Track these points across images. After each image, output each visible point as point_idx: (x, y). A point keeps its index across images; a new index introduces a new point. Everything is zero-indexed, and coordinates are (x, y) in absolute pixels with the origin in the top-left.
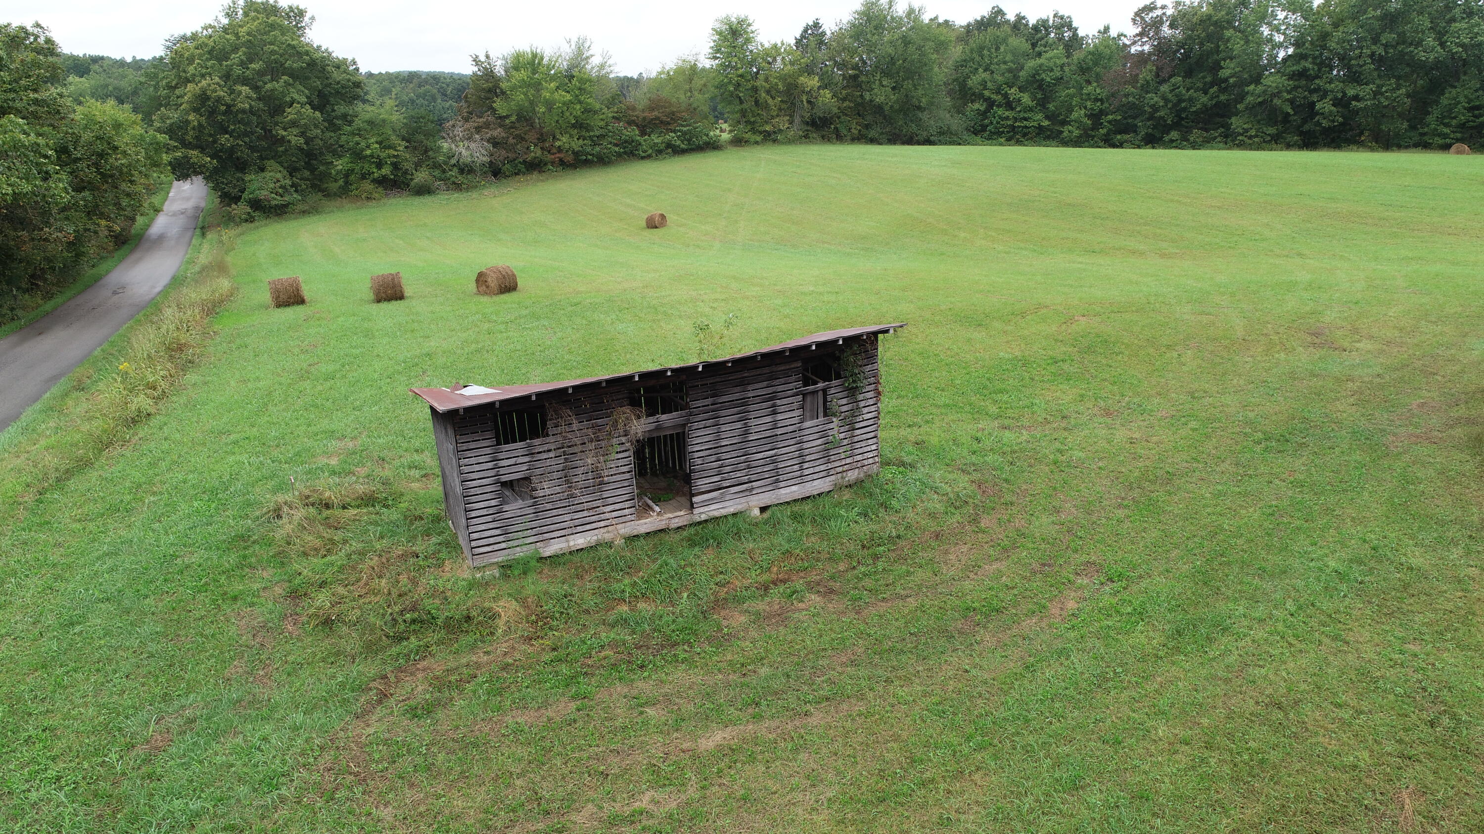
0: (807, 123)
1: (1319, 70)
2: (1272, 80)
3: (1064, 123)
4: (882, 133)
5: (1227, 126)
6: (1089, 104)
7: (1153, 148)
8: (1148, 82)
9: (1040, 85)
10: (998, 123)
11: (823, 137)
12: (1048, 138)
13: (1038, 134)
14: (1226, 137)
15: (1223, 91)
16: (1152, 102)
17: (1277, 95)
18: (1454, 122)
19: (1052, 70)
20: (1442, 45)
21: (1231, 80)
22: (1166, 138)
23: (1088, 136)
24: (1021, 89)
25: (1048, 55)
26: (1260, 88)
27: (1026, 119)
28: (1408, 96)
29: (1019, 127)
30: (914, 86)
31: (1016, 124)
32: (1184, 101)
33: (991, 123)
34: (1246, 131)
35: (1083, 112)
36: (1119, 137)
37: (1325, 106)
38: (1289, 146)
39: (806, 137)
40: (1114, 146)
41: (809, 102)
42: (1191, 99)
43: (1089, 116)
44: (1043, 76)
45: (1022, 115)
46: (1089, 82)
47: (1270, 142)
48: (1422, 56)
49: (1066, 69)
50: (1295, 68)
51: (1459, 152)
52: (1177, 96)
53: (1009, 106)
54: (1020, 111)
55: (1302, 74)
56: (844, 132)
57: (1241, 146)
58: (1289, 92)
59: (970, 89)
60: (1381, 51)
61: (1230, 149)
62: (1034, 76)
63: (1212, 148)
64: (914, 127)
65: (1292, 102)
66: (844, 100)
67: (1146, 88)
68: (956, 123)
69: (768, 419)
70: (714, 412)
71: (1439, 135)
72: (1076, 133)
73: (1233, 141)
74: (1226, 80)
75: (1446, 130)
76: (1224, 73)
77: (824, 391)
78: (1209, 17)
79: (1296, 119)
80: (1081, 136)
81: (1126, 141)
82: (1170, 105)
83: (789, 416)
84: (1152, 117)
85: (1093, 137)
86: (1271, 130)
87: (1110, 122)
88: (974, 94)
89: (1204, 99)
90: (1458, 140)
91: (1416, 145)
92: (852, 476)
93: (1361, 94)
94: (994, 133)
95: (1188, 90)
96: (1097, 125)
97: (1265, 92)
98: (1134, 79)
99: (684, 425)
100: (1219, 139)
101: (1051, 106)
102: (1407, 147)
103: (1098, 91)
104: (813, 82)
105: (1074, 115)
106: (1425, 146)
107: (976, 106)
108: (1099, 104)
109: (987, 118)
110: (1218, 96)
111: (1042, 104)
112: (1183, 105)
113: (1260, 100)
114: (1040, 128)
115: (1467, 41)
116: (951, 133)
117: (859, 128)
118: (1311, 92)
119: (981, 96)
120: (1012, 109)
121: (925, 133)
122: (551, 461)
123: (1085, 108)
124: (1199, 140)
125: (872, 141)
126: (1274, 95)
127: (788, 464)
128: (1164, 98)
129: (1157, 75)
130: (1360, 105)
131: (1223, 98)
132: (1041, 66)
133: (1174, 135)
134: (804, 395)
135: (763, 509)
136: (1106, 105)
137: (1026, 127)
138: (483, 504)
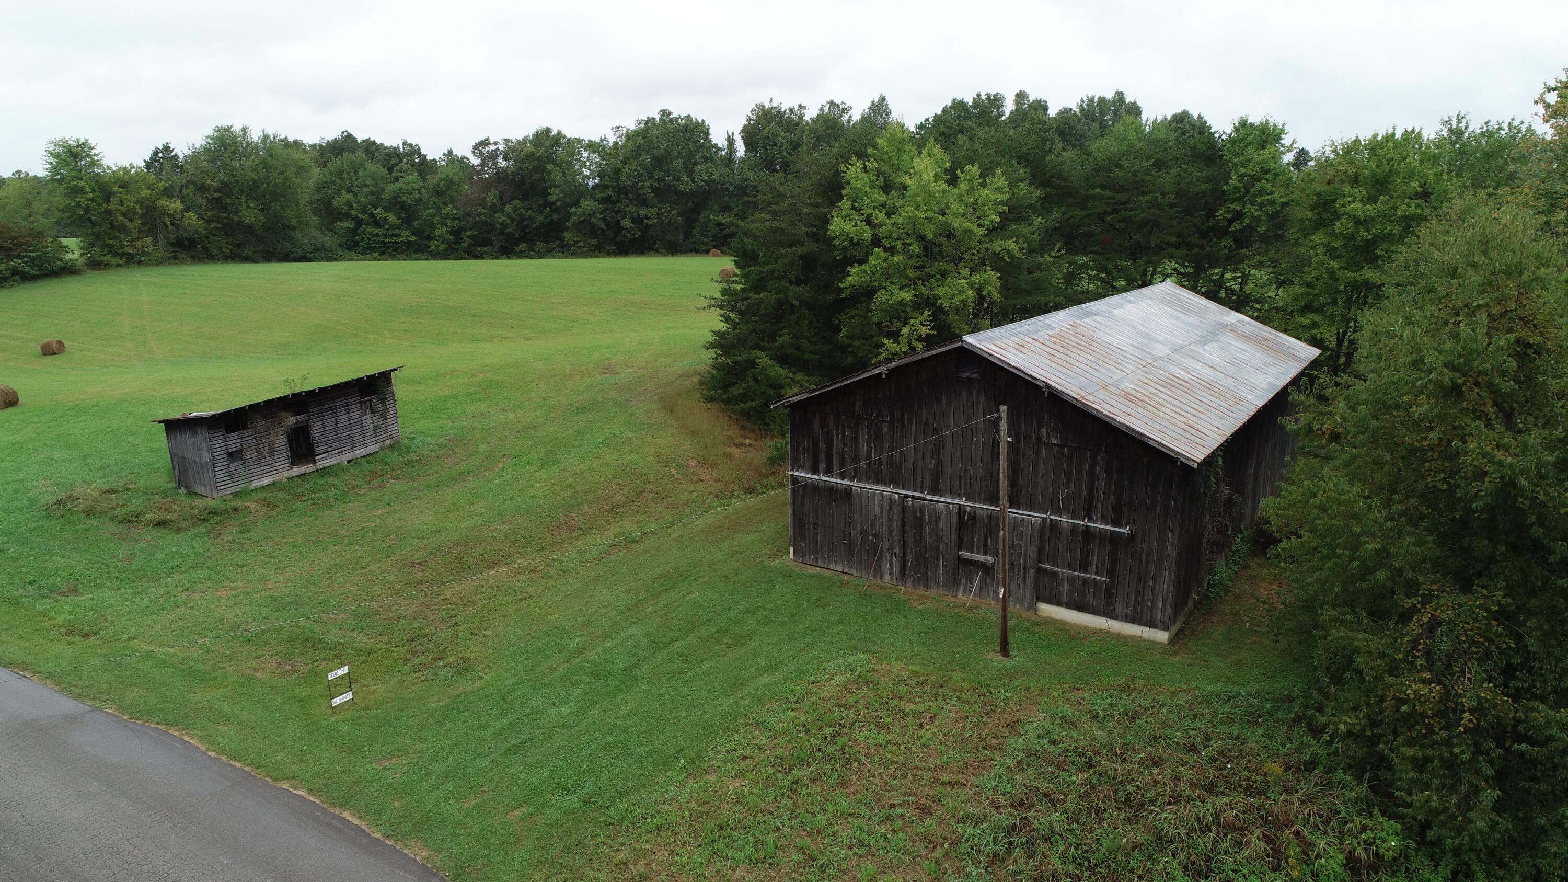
0: (172, 244)
1: (619, 196)
2: (588, 205)
3: (429, 238)
4: (256, 252)
5: (562, 239)
6: (448, 222)
7: (508, 258)
8: (494, 204)
9: (403, 206)
10: (369, 239)
11: (193, 257)
12: (417, 251)
13: (408, 248)
14: (563, 247)
15: (555, 210)
16: (501, 220)
17: (593, 215)
18: (710, 234)
19: (411, 193)
20: (693, 180)
21: (558, 204)
22: (517, 250)
23: (453, 249)
24: (386, 209)
25: (406, 180)
26: (579, 211)
27: (395, 236)
28: (679, 215)
29: (389, 242)
30: (282, 207)
31: (387, 240)
32: (526, 219)
33: (363, 239)
34: (577, 242)
35: (445, 229)
36: (479, 249)
37: (626, 223)
38: (609, 254)
39: (175, 257)
40: (476, 257)
41: (172, 224)
42: (530, 218)
43: (452, 232)
44: (404, 198)
45: (391, 232)
46: (445, 204)
47: (594, 250)
48: (682, 187)
49: (423, 191)
50: (601, 195)
51: (715, 255)
52: (519, 215)
53: (377, 223)
54: (388, 229)
55: (607, 200)
56: (216, 252)
57: (575, 255)
58: (601, 213)
59: (337, 208)
60: (656, 184)
61: (566, 257)
62: (395, 198)
63: (554, 257)
64: (288, 246)
65: (604, 220)
66: (209, 221)
67: (494, 209)
68: (328, 240)
69: (346, 416)
70: (321, 413)
71: (703, 243)
72: (442, 246)
73: (568, 250)
74: (554, 203)
75: (706, 240)
76: (553, 198)
77: (370, 401)
78: (533, 154)
79: (610, 233)
80: (446, 250)
81: (486, 253)
82: (515, 223)
83: (355, 414)
84: (502, 233)
85: (457, 250)
86: (594, 242)
87: (469, 237)
88: (340, 213)
89: (541, 218)
90: (714, 247)
91: (691, 251)
92: (388, 442)
93: (649, 214)
94: (367, 249)
95: (527, 211)
96: (458, 240)
97: (584, 213)
98: (483, 203)
99: (307, 421)
100: (557, 249)
101: (416, 224)
102: (686, 252)
103: (455, 211)
104: (176, 205)
105: (438, 232)
106: (696, 251)
107: (346, 224)
108: (457, 222)
109: (357, 235)
110: (550, 216)
111: (408, 222)
112: (526, 223)
113: (581, 219)
114: (409, 243)
115: (706, 178)
116: (326, 250)
117: (230, 247)
118: (616, 213)
119: (348, 216)
120: (380, 227)
121: (300, 251)
122: (251, 441)
123: (446, 225)
124: (543, 250)
125: (246, 259)
126: (590, 216)
127: (358, 438)
128: (509, 216)
129: (501, 198)
130: (650, 222)
131: (555, 217)
132: (400, 189)
133: (523, 246)
134: (361, 403)
135: (348, 462)
136: (463, 223)
137: (396, 242)
138: (221, 465)
